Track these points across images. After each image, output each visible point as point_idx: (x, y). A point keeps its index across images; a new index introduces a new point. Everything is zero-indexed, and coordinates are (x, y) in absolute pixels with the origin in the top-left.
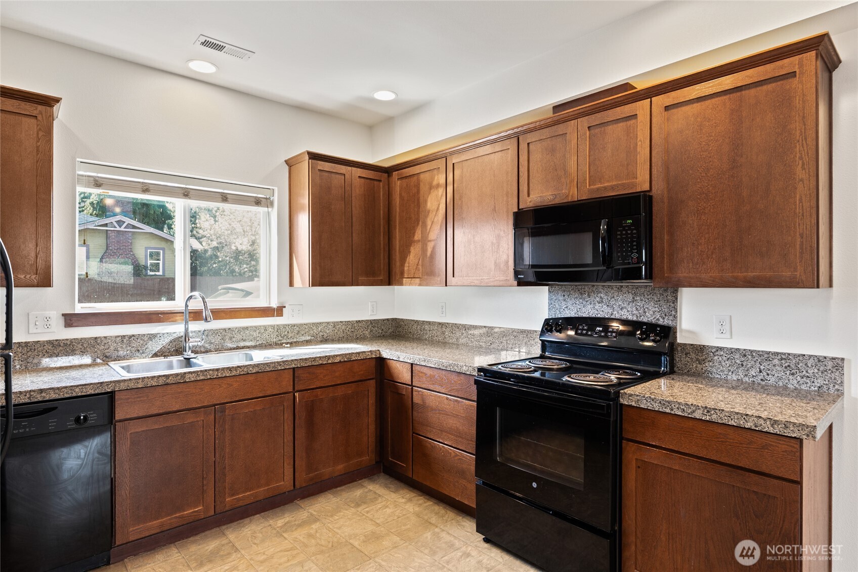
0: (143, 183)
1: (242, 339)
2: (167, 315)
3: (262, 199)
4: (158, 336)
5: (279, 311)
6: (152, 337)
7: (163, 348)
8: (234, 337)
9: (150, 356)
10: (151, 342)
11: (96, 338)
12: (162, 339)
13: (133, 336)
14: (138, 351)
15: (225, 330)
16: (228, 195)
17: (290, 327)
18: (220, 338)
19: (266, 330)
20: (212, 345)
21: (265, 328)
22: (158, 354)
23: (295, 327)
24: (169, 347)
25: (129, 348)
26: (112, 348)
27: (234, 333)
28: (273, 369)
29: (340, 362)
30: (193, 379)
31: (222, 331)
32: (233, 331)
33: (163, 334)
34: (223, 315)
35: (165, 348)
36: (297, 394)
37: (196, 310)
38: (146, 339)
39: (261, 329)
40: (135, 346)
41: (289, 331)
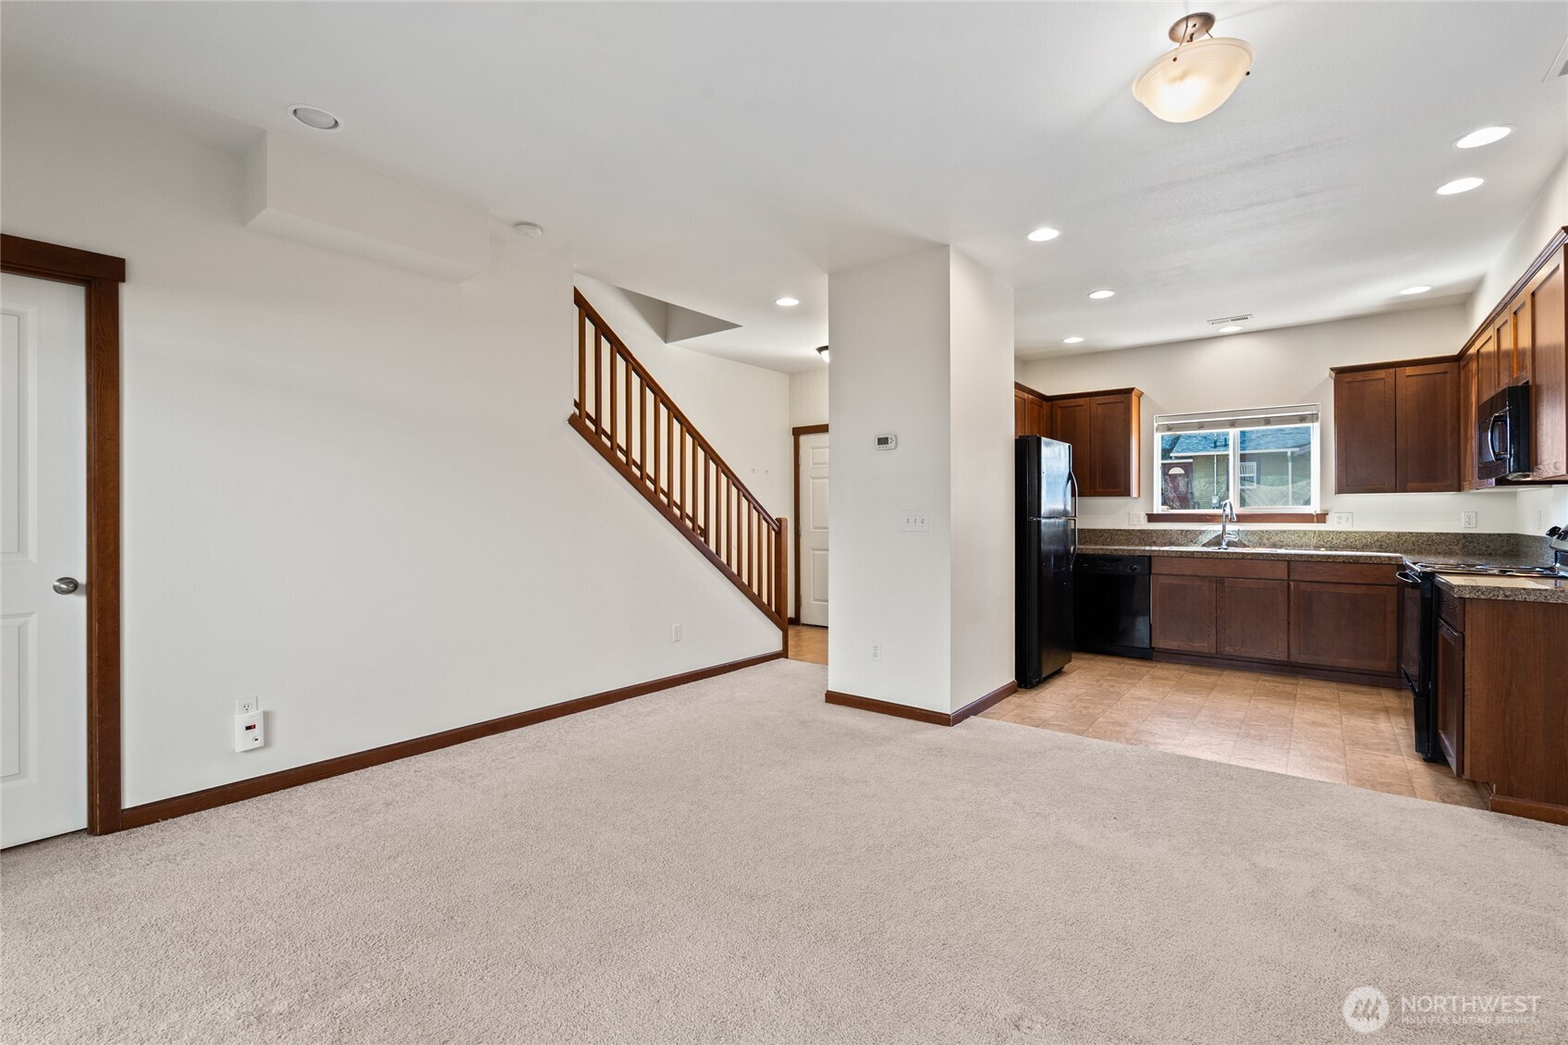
1: (1280, 541)
3: (1308, 415)
4: (1207, 531)
5: (1322, 518)
7: (1210, 541)
8: (1271, 538)
9: (1200, 545)
10: (1203, 533)
12: (1209, 535)
13: (1189, 531)
14: (1192, 541)
15: (1263, 532)
16: (1270, 418)
17: (1335, 534)
18: (1258, 538)
20: (1250, 543)
21: (1305, 533)
22: (1206, 545)
23: (1342, 534)
24: (1214, 541)
25: (1186, 539)
26: (1175, 537)
27: (1271, 535)
28: (1265, 559)
29: (1344, 562)
31: (1260, 532)
32: (1270, 533)
33: (1211, 530)
36: (1291, 583)
38: (1199, 532)
39: (1300, 533)
40: (1189, 537)
41: (1321, 536)
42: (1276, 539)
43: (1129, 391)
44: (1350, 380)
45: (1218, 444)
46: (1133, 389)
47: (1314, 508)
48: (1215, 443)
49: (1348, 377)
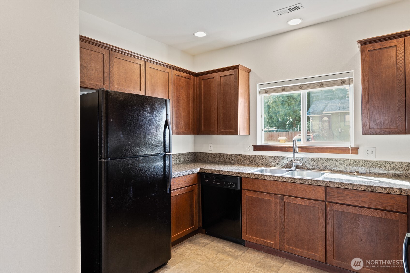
0: (282, 87)
1: (329, 165)
2: (289, 148)
3: (346, 80)
4: (285, 158)
5: (355, 151)
6: (283, 158)
7: (287, 164)
8: (323, 164)
9: (282, 167)
10: (282, 160)
11: (263, 156)
12: (287, 160)
13: (275, 156)
14: (277, 164)
15: (318, 159)
16: (324, 83)
17: (364, 162)
18: (315, 163)
19: (344, 162)
20: (311, 166)
21: (344, 160)
22: (285, 166)
23: (369, 163)
24: (290, 164)
25: (274, 162)
26: (268, 161)
27: (323, 161)
28: (310, 184)
30: (268, 179)
31: (316, 159)
32: (323, 160)
33: (287, 157)
34: (316, 150)
35: (288, 164)
36: (327, 204)
37: (302, 146)
38: (280, 159)
39: (341, 161)
40: (276, 161)
41: (363, 165)
42: (326, 164)
43: (236, 67)
44: (371, 49)
45: (341, 108)
46: (238, 66)
47: (350, 144)
48: (340, 107)
49: (370, 47)
